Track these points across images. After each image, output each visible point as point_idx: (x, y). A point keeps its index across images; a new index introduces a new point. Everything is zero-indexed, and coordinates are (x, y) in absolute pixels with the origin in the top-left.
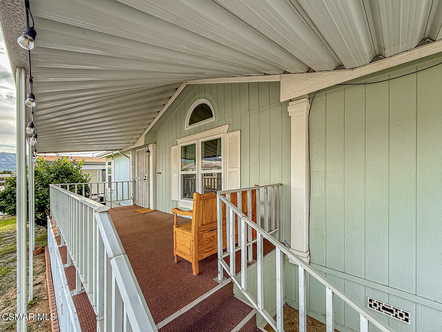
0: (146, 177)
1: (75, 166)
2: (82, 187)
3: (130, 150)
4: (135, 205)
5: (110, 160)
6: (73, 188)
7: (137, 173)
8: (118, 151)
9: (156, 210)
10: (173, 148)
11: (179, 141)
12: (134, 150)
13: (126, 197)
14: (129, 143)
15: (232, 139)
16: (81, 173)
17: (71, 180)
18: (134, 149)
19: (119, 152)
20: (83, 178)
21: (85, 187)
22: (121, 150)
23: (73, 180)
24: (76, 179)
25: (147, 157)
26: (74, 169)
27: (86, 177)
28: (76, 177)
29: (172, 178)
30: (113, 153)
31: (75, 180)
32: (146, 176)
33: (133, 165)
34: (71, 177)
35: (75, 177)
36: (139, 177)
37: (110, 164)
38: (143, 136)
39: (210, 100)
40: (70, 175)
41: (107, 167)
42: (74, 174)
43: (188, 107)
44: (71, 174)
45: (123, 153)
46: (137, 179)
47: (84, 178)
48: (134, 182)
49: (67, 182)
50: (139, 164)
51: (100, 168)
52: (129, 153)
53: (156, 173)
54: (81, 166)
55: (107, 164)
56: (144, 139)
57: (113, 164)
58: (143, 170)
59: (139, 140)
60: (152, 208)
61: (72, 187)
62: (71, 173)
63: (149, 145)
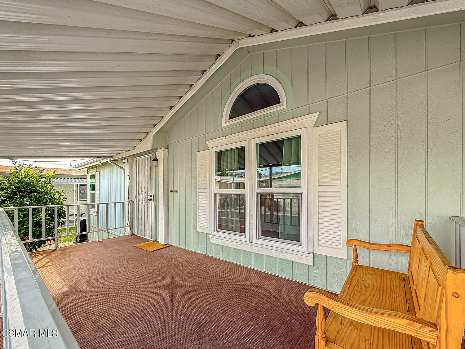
0: (151, 197)
1: (43, 180)
2: (53, 210)
3: (125, 158)
4: (132, 235)
5: (92, 172)
6: (39, 212)
7: (135, 191)
8: (108, 159)
9: (168, 245)
10: (199, 154)
11: (210, 144)
12: (131, 158)
13: (120, 224)
14: (127, 147)
15: (326, 136)
16: (51, 189)
17: (36, 201)
18: (131, 156)
19: (109, 161)
20: (55, 196)
21: (58, 210)
22: (112, 157)
23: (39, 200)
24: (44, 199)
25: (153, 168)
26: (41, 184)
27: (60, 195)
28: (45, 195)
29: (197, 199)
30: (100, 162)
31: (42, 200)
32: (151, 195)
33: (129, 179)
34: (36, 195)
35: (43, 196)
36: (140, 197)
37: (93, 177)
38: (150, 137)
39: (275, 76)
40: (34, 192)
41: (88, 182)
42: (41, 191)
43: (229, 91)
44: (36, 191)
45: (115, 162)
46: (136, 199)
47: (57, 196)
48: (132, 202)
49: (30, 203)
50: (140, 178)
51: (77, 182)
52: (124, 163)
53: (168, 191)
54: (51, 180)
55: (88, 177)
56: (151, 141)
57: (97, 177)
58: (146, 186)
59: (143, 142)
60: (162, 241)
61: (38, 210)
62: (36, 189)
63: (158, 150)
